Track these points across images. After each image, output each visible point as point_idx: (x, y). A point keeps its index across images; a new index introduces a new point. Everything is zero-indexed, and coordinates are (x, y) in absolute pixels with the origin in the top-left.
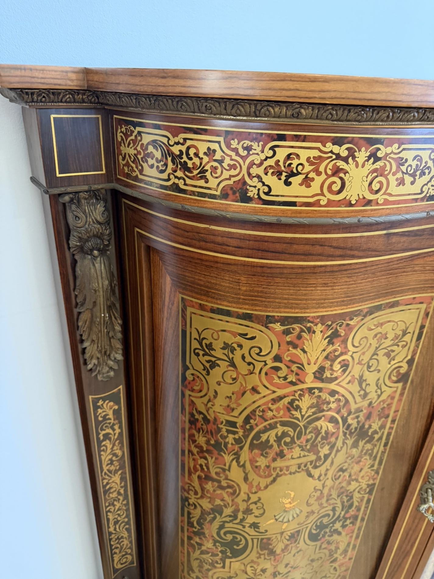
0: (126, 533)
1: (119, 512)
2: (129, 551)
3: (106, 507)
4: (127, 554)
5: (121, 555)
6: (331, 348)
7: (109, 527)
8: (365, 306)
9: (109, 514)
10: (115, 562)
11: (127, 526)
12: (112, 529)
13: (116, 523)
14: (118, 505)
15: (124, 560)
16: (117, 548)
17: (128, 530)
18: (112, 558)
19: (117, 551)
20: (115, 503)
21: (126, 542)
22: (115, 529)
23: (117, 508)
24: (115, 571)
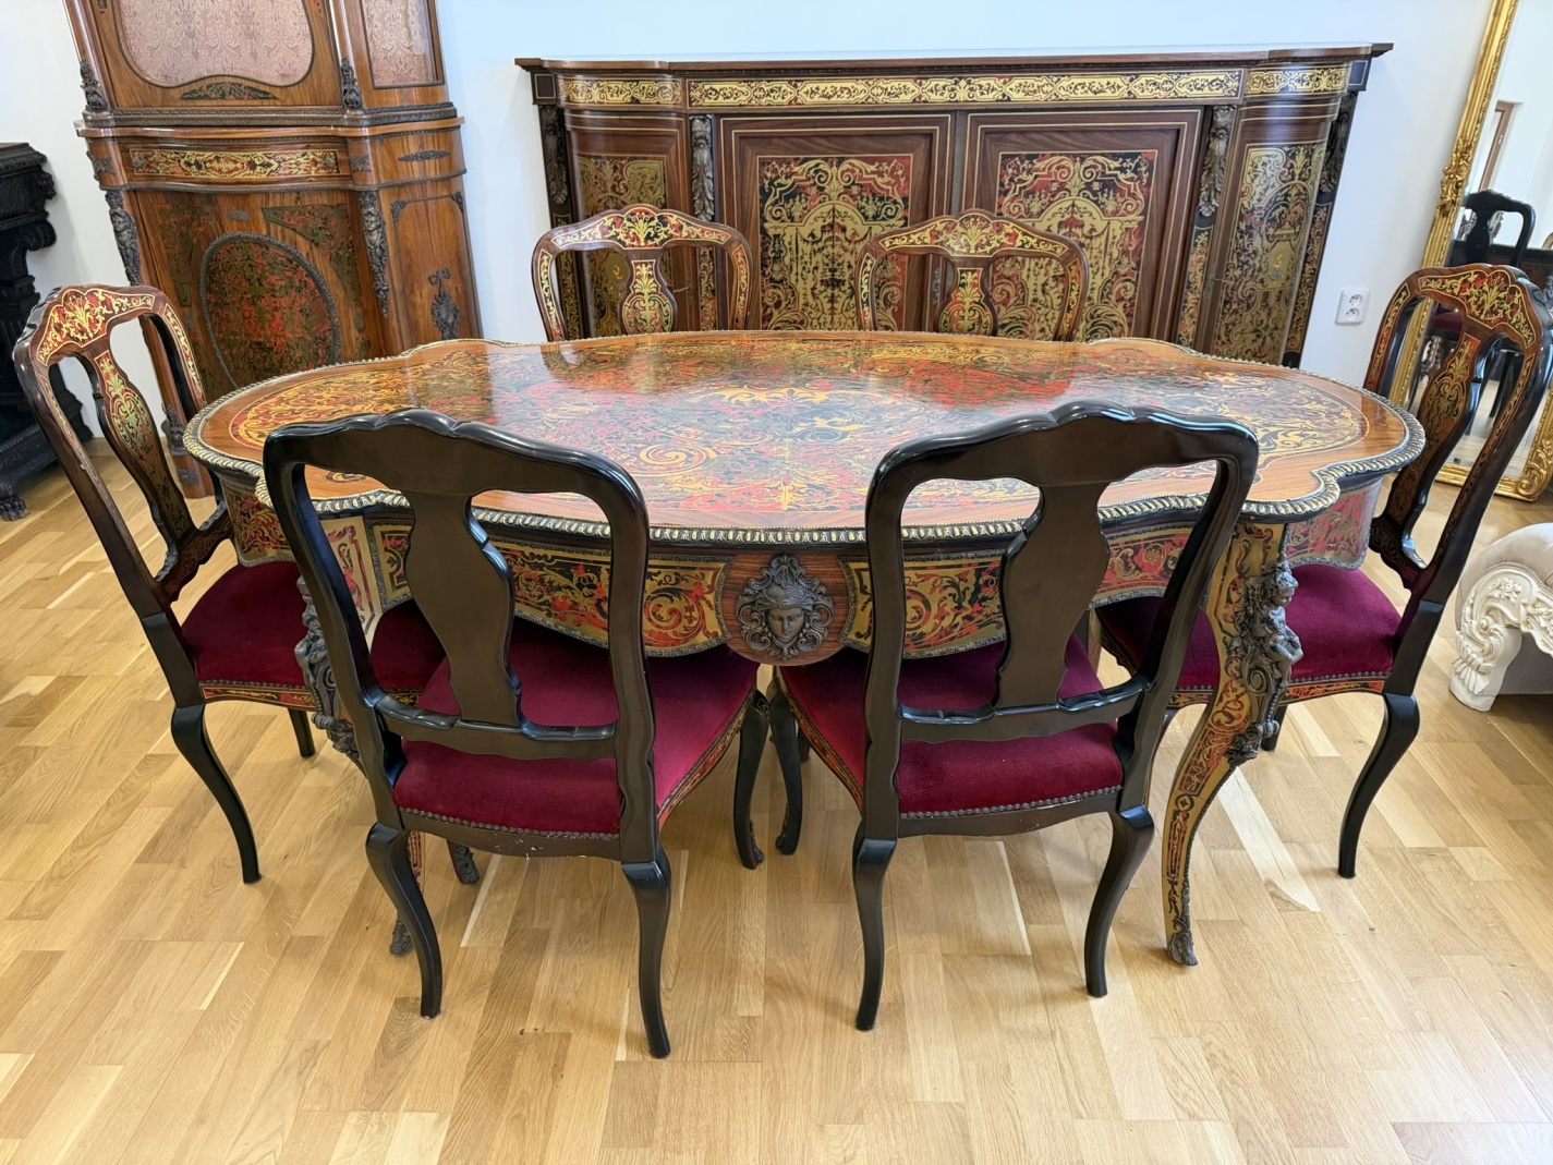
6: (615, 175)
8: (628, 155)
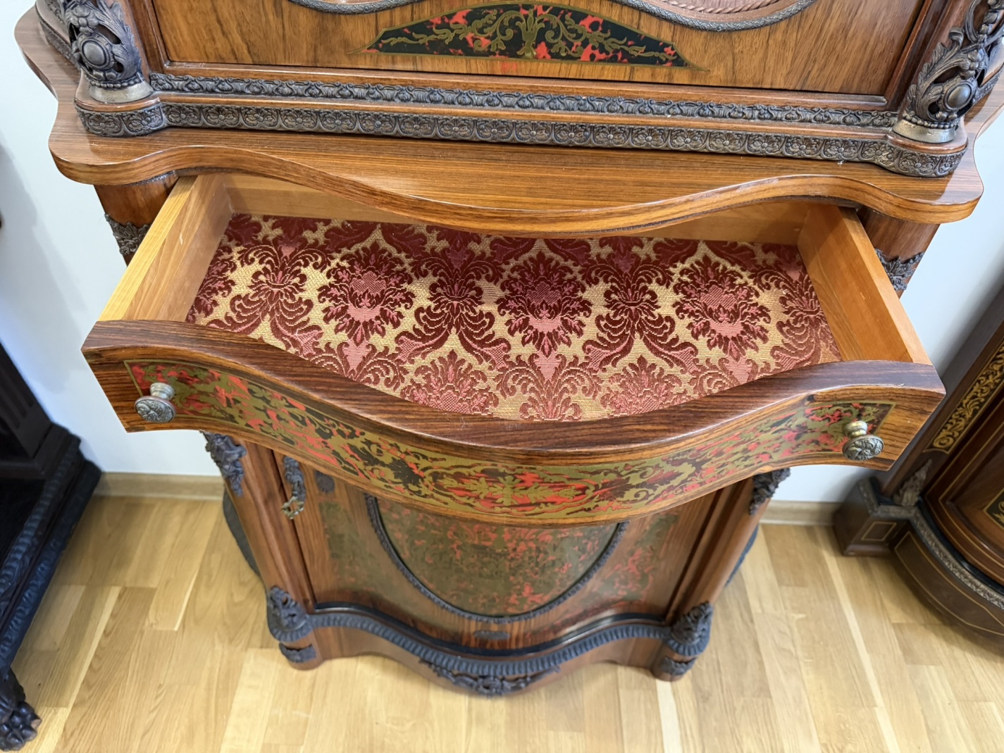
0: (971, 413)
1: (984, 388)
2: (956, 434)
3: (983, 376)
4: (952, 436)
5: (948, 433)
7: (965, 398)
9: (977, 384)
10: (939, 437)
11: (977, 408)
12: (965, 402)
13: (974, 397)
14: (991, 379)
15: (945, 441)
16: (952, 423)
17: (975, 412)
18: (941, 431)
19: (949, 426)
20: (991, 377)
21: (962, 423)
22: (966, 404)
23: (988, 381)
24: (932, 446)
